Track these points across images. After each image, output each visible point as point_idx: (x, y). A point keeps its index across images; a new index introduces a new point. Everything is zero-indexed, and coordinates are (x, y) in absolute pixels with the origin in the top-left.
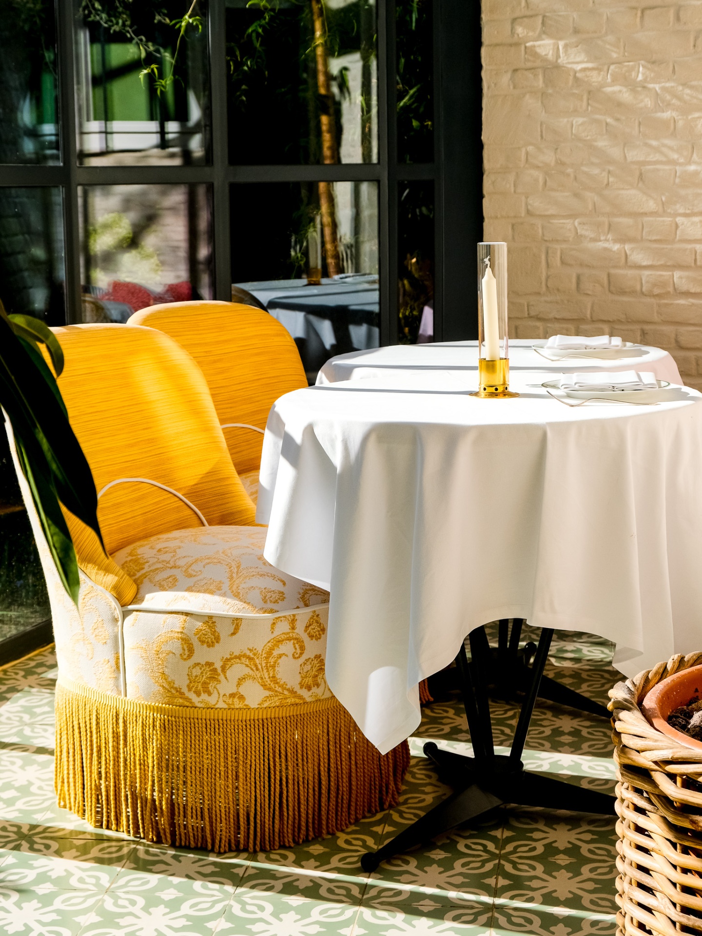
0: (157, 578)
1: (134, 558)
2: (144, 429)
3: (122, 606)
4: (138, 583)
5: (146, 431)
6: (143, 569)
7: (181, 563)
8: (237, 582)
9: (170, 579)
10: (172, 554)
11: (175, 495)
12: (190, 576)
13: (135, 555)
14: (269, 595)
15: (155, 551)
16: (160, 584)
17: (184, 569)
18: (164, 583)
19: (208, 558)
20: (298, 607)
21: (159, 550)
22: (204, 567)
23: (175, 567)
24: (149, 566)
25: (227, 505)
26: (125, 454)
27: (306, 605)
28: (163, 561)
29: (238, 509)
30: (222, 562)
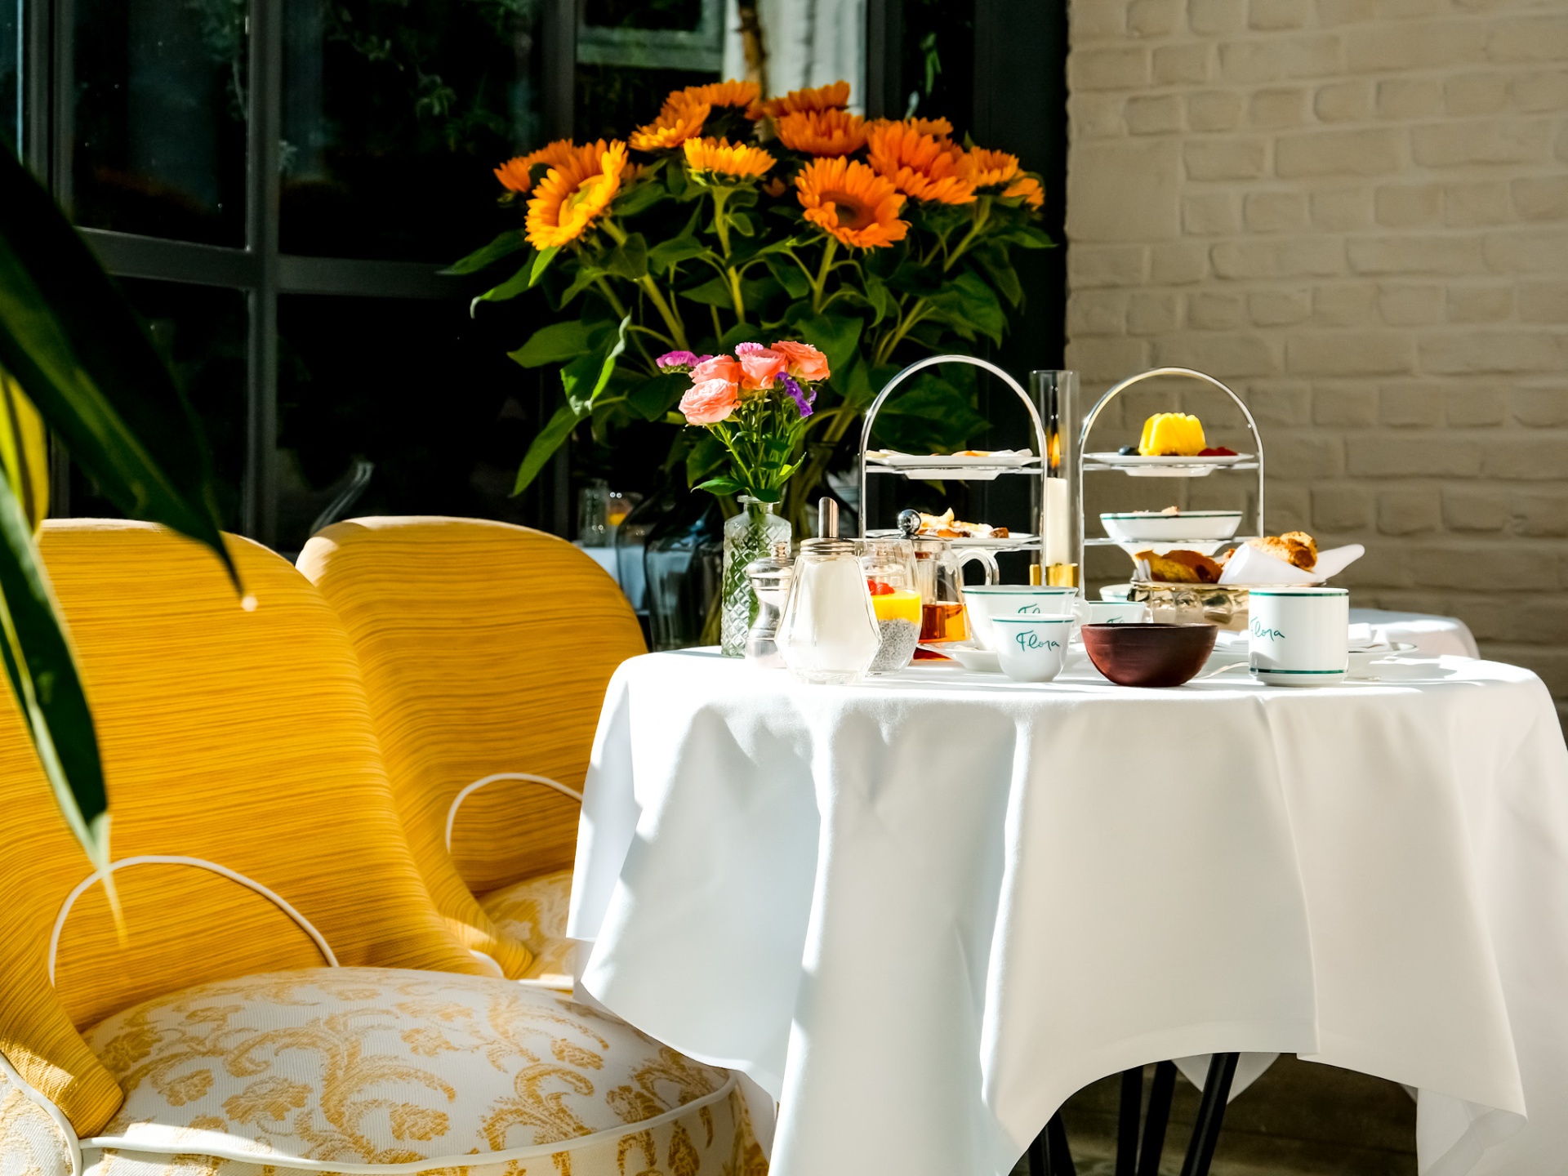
0: (172, 1075)
1: (135, 1029)
2: (201, 750)
3: (80, 1138)
4: (126, 1088)
5: (208, 753)
6: (146, 1054)
7: (230, 1043)
8: (343, 1088)
9: (196, 1080)
10: (214, 1025)
11: (268, 899)
12: (240, 1073)
13: (139, 1025)
14: (409, 1121)
15: (181, 1017)
16: (171, 1089)
17: (231, 1057)
18: (181, 1088)
19: (290, 1035)
20: (475, 1151)
21: (193, 1015)
22: (276, 1054)
23: (212, 1052)
24: (161, 1050)
25: (385, 924)
26: (152, 802)
27: (496, 1147)
28: (192, 1039)
29: (409, 934)
30: (319, 1043)
